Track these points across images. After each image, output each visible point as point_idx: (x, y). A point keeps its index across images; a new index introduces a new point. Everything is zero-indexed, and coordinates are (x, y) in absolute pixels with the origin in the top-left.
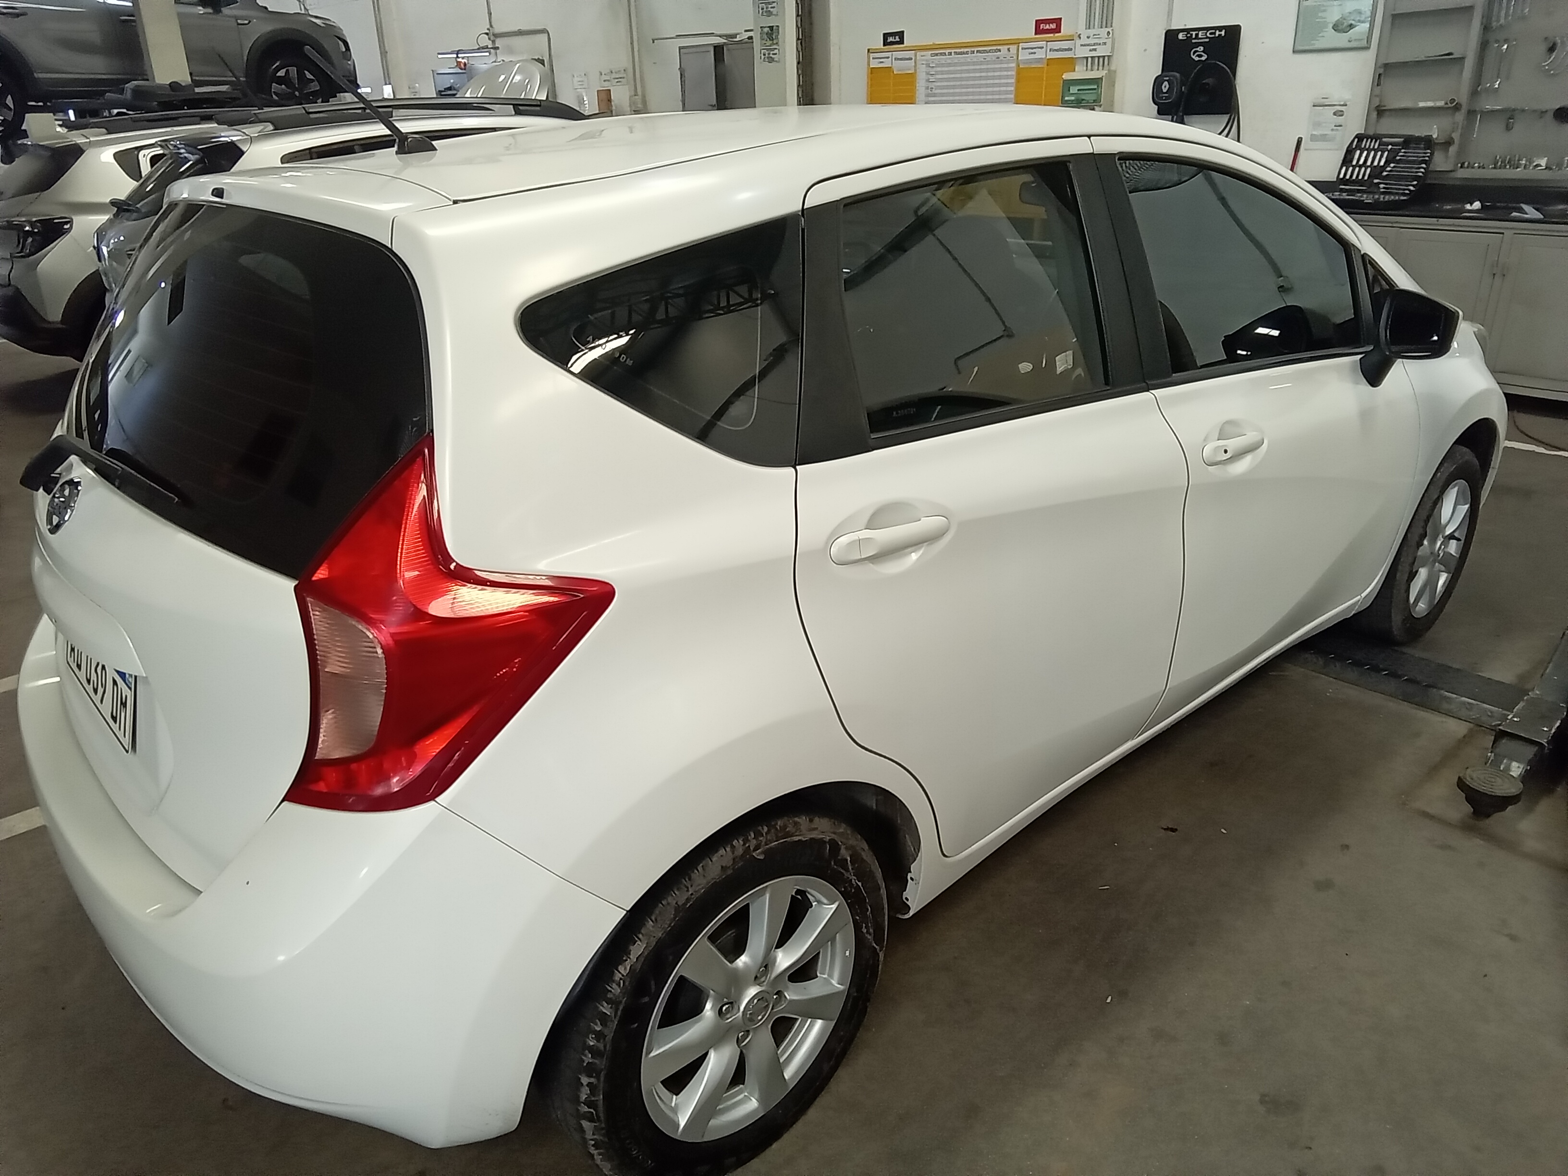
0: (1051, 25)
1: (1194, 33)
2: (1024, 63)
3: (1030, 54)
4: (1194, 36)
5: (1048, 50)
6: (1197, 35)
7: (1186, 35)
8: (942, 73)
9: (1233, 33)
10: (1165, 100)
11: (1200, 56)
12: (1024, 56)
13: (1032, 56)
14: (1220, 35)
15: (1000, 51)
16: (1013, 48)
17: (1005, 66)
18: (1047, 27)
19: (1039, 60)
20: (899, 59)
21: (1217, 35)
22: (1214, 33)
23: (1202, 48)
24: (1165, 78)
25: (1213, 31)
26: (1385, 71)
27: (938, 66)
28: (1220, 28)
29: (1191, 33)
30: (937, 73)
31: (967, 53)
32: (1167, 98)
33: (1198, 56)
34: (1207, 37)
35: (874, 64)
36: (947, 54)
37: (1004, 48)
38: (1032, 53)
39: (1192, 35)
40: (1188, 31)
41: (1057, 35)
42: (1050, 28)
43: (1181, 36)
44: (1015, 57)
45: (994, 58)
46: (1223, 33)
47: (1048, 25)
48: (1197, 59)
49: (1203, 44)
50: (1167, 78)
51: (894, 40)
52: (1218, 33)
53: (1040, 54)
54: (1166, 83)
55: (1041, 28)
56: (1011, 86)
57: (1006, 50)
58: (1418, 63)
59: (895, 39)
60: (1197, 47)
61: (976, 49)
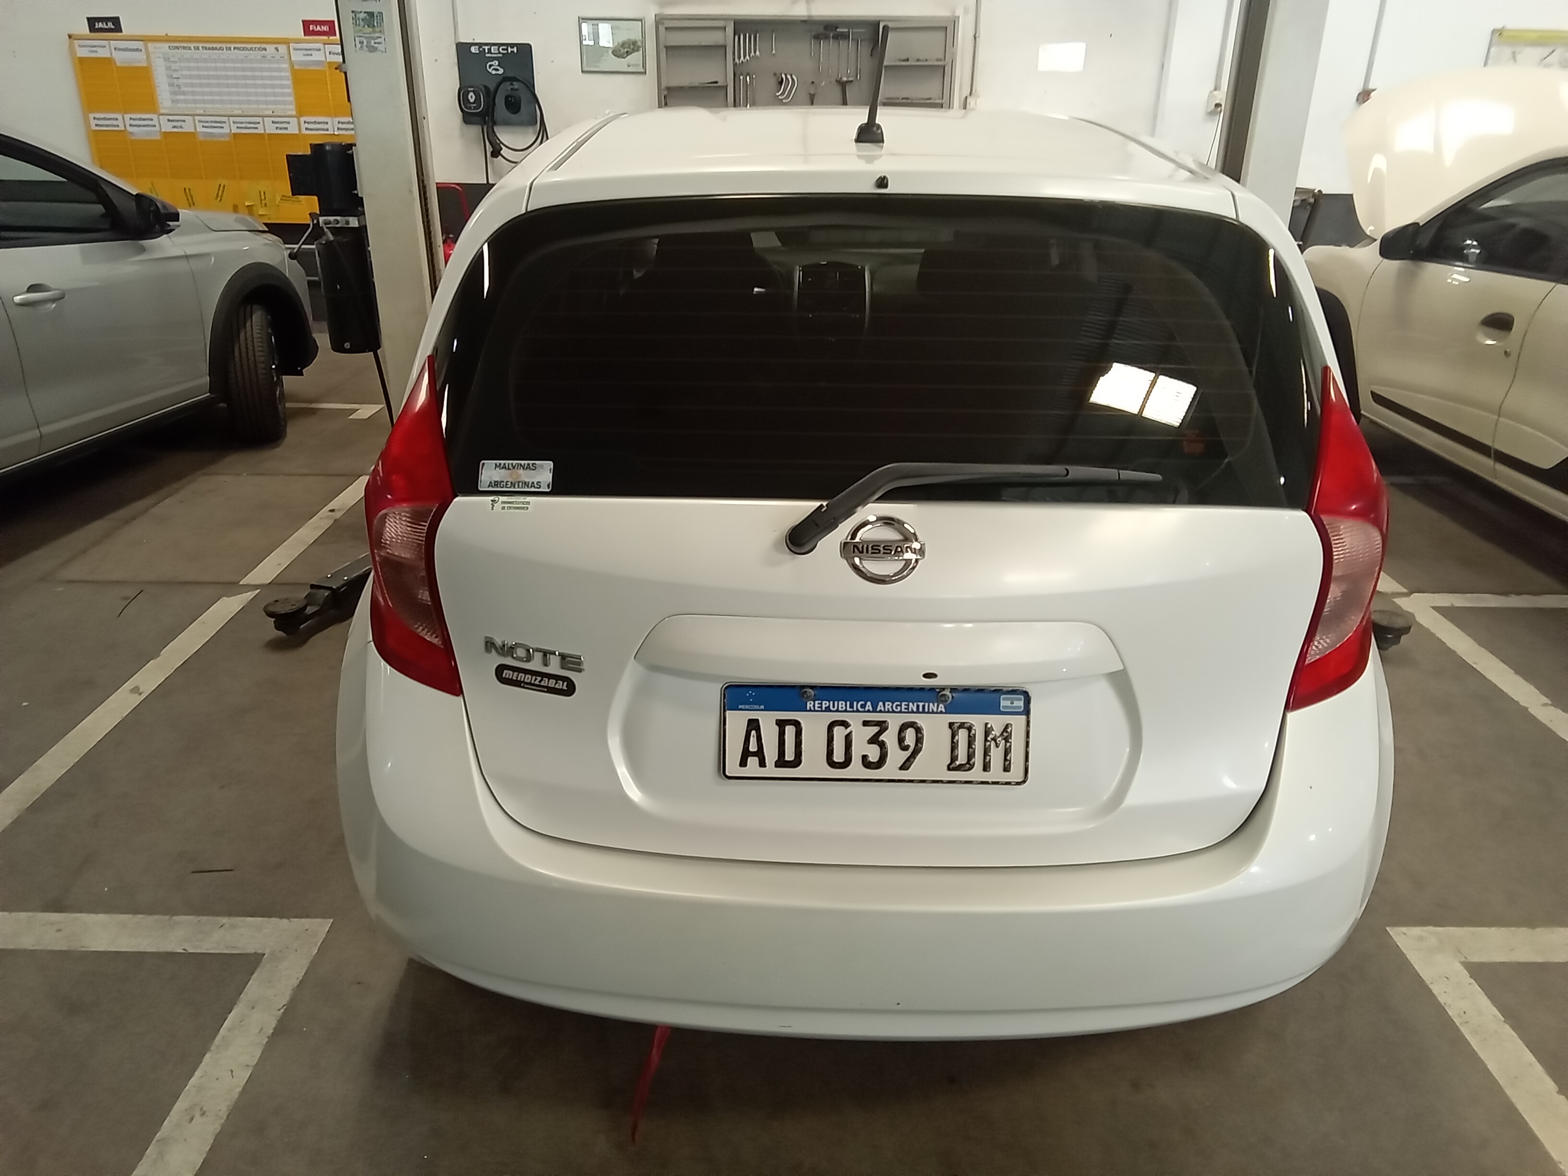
0: (322, 27)
1: (486, 48)
2: (299, 64)
3: (304, 55)
4: (487, 51)
5: (327, 53)
6: (490, 50)
7: (479, 48)
8: (189, 69)
9: (525, 50)
10: (474, 109)
11: (497, 70)
12: (297, 57)
13: (310, 58)
14: (512, 52)
15: (266, 50)
16: (282, 48)
17: (276, 66)
18: (318, 28)
19: (318, 63)
20: (120, 49)
21: (509, 51)
22: (507, 50)
23: (497, 63)
24: (470, 89)
25: (505, 47)
26: (668, 92)
27: (180, 60)
28: (512, 45)
29: (483, 47)
30: (182, 69)
31: (221, 49)
32: (475, 108)
33: (494, 69)
34: (500, 53)
35: (82, 53)
36: (192, 48)
37: (271, 48)
38: (307, 55)
39: (484, 49)
40: (480, 45)
41: (331, 38)
42: (322, 30)
43: (474, 49)
44: (286, 57)
45: (259, 57)
46: (515, 50)
47: (318, 27)
48: (494, 72)
49: (498, 59)
50: (472, 89)
51: (106, 27)
52: (510, 50)
53: (318, 56)
54: (471, 94)
55: (311, 29)
56: (289, 88)
57: (274, 49)
58: (692, 88)
59: (107, 25)
60: (492, 61)
61: (232, 46)
